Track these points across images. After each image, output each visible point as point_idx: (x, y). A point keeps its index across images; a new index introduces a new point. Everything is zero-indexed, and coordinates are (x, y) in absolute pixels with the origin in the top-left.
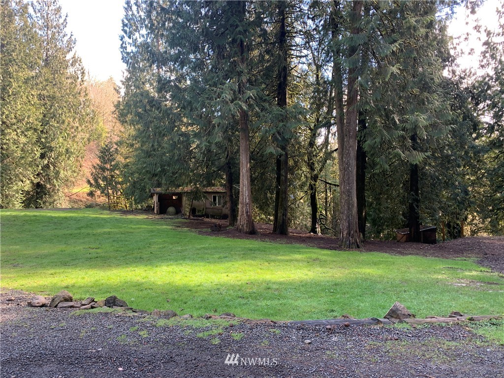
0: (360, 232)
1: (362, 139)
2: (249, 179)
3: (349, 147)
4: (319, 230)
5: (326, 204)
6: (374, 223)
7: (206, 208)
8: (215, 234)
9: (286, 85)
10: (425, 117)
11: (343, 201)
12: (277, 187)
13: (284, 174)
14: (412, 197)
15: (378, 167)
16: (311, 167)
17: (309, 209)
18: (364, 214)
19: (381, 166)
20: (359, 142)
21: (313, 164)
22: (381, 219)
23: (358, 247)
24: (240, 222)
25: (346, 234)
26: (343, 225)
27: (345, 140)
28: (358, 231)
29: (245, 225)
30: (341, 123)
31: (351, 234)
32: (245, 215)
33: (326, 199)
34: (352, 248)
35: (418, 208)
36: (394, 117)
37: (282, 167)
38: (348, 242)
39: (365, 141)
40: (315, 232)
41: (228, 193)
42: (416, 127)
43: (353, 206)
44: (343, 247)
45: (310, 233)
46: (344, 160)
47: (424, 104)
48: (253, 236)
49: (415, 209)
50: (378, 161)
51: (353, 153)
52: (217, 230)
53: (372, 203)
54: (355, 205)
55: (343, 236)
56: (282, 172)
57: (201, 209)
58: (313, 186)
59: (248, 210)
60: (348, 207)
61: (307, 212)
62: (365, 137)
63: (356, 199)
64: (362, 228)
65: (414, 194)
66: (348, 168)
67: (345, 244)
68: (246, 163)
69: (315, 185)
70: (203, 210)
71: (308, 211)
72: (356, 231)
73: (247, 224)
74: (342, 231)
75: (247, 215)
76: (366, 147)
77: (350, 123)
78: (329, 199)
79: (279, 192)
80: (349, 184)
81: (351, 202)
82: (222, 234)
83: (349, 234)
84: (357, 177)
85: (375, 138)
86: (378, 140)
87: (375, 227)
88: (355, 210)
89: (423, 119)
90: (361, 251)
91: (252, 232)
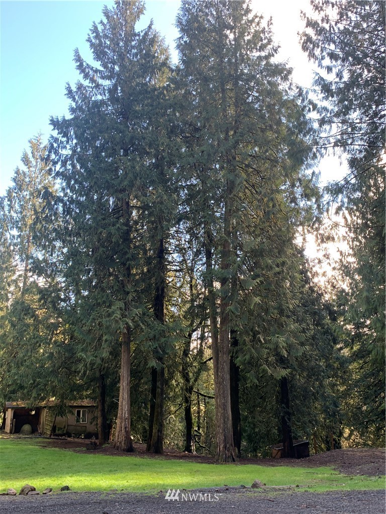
0: (235, 447)
1: (234, 355)
2: (129, 392)
3: (223, 363)
4: (193, 448)
5: (199, 419)
6: (250, 439)
7: (68, 425)
8: (91, 452)
9: (164, 297)
10: (284, 339)
11: (219, 414)
12: (152, 399)
13: (160, 386)
14: (284, 410)
15: (249, 381)
16: (186, 378)
17: (181, 426)
18: (239, 428)
19: (252, 381)
20: (232, 357)
21: (187, 374)
22: (257, 435)
23: (234, 460)
24: (118, 438)
25: (223, 448)
26: (219, 439)
27: (220, 355)
28: (233, 444)
29: (123, 442)
30: (215, 337)
31: (227, 448)
32: (123, 431)
33: (199, 413)
34: (228, 462)
35: (289, 421)
36: (259, 337)
37: (158, 378)
38: (224, 456)
39: (237, 357)
40: (190, 451)
41: (100, 407)
42: (277, 347)
43: (228, 419)
44: (220, 461)
45: (184, 451)
46: (219, 374)
47: (283, 327)
48: (132, 453)
49: (286, 422)
50: (248, 376)
51: (227, 368)
52: (93, 448)
53: (247, 417)
54: (230, 418)
55: (219, 450)
56: (159, 384)
57: (62, 427)
58: (188, 398)
59: (127, 425)
60: (224, 420)
61: (179, 429)
62: (236, 354)
63: (230, 412)
64: (237, 444)
65: (284, 406)
66: (223, 382)
67: (222, 458)
68: (126, 376)
69: (190, 397)
70: (65, 427)
71: (180, 427)
72: (232, 445)
73: (125, 440)
74: (218, 444)
75: (125, 431)
76: (238, 361)
77: (223, 340)
78: (202, 414)
79: (155, 405)
80: (224, 397)
81: (226, 415)
82: (98, 452)
83: (225, 447)
84: (231, 390)
85: (245, 355)
86: (247, 357)
87: (251, 444)
88: (230, 423)
89: (282, 340)
90: (236, 464)
91: (130, 450)
